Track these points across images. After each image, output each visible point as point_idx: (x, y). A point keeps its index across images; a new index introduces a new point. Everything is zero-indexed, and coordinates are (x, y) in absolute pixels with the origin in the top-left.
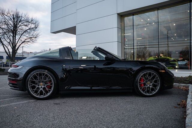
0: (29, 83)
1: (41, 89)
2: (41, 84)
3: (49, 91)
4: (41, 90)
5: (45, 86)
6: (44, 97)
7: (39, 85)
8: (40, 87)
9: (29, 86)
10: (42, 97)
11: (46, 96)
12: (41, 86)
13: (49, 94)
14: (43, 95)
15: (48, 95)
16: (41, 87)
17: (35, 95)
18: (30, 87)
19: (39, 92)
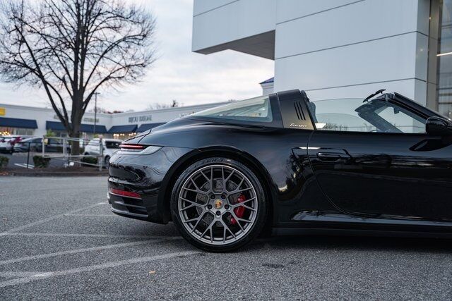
0: (180, 197)
1: (219, 218)
2: (218, 201)
3: (243, 224)
4: (215, 220)
5: (231, 210)
6: (227, 242)
7: (210, 207)
8: (214, 211)
9: (180, 209)
10: (219, 242)
11: (233, 240)
12: (218, 209)
13: (240, 235)
14: (223, 237)
15: (238, 238)
16: (218, 213)
17: (198, 237)
18: (183, 211)
19: (210, 227)
